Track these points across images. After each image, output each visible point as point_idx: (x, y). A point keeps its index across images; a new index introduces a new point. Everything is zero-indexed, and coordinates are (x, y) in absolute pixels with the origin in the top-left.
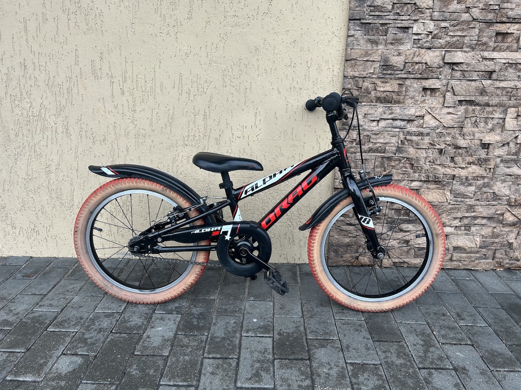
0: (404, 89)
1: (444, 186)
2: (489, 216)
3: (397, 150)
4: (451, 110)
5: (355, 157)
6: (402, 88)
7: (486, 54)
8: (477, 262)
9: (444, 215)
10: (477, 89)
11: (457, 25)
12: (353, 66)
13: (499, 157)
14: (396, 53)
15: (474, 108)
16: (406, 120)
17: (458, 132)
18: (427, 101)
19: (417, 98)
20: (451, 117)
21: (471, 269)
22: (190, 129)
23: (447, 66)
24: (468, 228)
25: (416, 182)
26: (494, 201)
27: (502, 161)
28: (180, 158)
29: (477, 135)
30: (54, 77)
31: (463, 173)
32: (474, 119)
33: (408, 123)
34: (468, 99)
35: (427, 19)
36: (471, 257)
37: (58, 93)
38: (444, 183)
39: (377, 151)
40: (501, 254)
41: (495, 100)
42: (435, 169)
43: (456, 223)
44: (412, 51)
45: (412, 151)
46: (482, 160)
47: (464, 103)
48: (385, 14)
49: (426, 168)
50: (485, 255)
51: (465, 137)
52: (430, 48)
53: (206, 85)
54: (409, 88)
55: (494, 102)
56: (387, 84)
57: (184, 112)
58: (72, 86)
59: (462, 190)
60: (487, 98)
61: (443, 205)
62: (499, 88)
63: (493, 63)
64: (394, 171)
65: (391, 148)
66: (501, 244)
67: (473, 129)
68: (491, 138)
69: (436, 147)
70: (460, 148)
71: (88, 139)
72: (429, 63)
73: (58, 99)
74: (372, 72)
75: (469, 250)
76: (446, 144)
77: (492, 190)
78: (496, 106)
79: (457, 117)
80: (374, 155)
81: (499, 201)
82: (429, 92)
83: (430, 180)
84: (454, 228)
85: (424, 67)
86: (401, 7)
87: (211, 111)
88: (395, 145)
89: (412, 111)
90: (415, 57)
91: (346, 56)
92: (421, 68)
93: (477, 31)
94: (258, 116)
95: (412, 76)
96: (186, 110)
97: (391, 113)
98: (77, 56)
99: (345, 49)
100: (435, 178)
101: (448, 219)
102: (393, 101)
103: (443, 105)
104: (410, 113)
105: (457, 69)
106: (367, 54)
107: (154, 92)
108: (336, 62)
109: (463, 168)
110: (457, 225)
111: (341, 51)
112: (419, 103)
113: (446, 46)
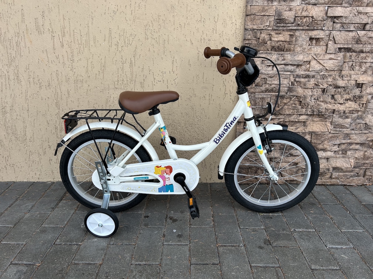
0: (294, 39)
1: (326, 118)
2: (361, 142)
3: (288, 90)
4: (332, 56)
5: (254, 96)
7: (361, 9)
8: (351, 179)
9: (326, 142)
10: (353, 38)
12: (252, 20)
13: (370, 94)
14: (287, 9)
15: (351, 54)
16: (295, 65)
17: (337, 74)
18: (313, 49)
19: (304, 46)
20: (333, 62)
21: (347, 185)
22: (119, 75)
23: (329, 20)
24: (344, 152)
25: (303, 116)
26: (366, 130)
28: (112, 99)
29: (353, 77)
30: (5, 33)
31: (342, 108)
32: (351, 63)
33: (297, 68)
34: (346, 46)
36: (347, 175)
37: (9, 46)
38: (326, 116)
39: (272, 91)
40: (370, 172)
41: (368, 48)
42: (319, 105)
43: (336, 148)
44: (301, 6)
45: (300, 90)
46: (357, 97)
47: (343, 50)
49: (312, 104)
50: (358, 173)
51: (343, 78)
52: (315, 5)
53: (131, 38)
54: (298, 38)
55: (367, 49)
56: (280, 35)
57: (114, 61)
58: (20, 41)
59: (340, 122)
60: (361, 45)
61: (324, 134)
62: (371, 37)
63: (366, 16)
64: (286, 107)
65: (283, 88)
66: (371, 164)
67: (350, 72)
68: (364, 79)
69: (320, 87)
70: (339, 87)
71: (36, 84)
72: (315, 17)
73: (9, 51)
74: (268, 24)
75: (345, 170)
76: (328, 84)
77: (364, 121)
78: (369, 52)
79: (337, 62)
80: (270, 95)
81: (370, 130)
82: (314, 42)
83: (315, 114)
84: (333, 152)
85: (311, 20)
87: (136, 60)
88: (287, 86)
89: (300, 58)
90: (303, 12)
91: (246, 12)
92: (308, 21)
94: (175, 63)
95: (301, 28)
96: (115, 59)
97: (284, 60)
98: (23, 15)
99: (245, 6)
100: (319, 112)
101: (329, 145)
102: (285, 49)
103: (326, 52)
104: (299, 59)
105: (337, 21)
106: (264, 10)
107: (88, 45)
108: (238, 18)
109: (341, 104)
110: (336, 150)
111: (242, 8)
112: (306, 50)
113: (328, 3)
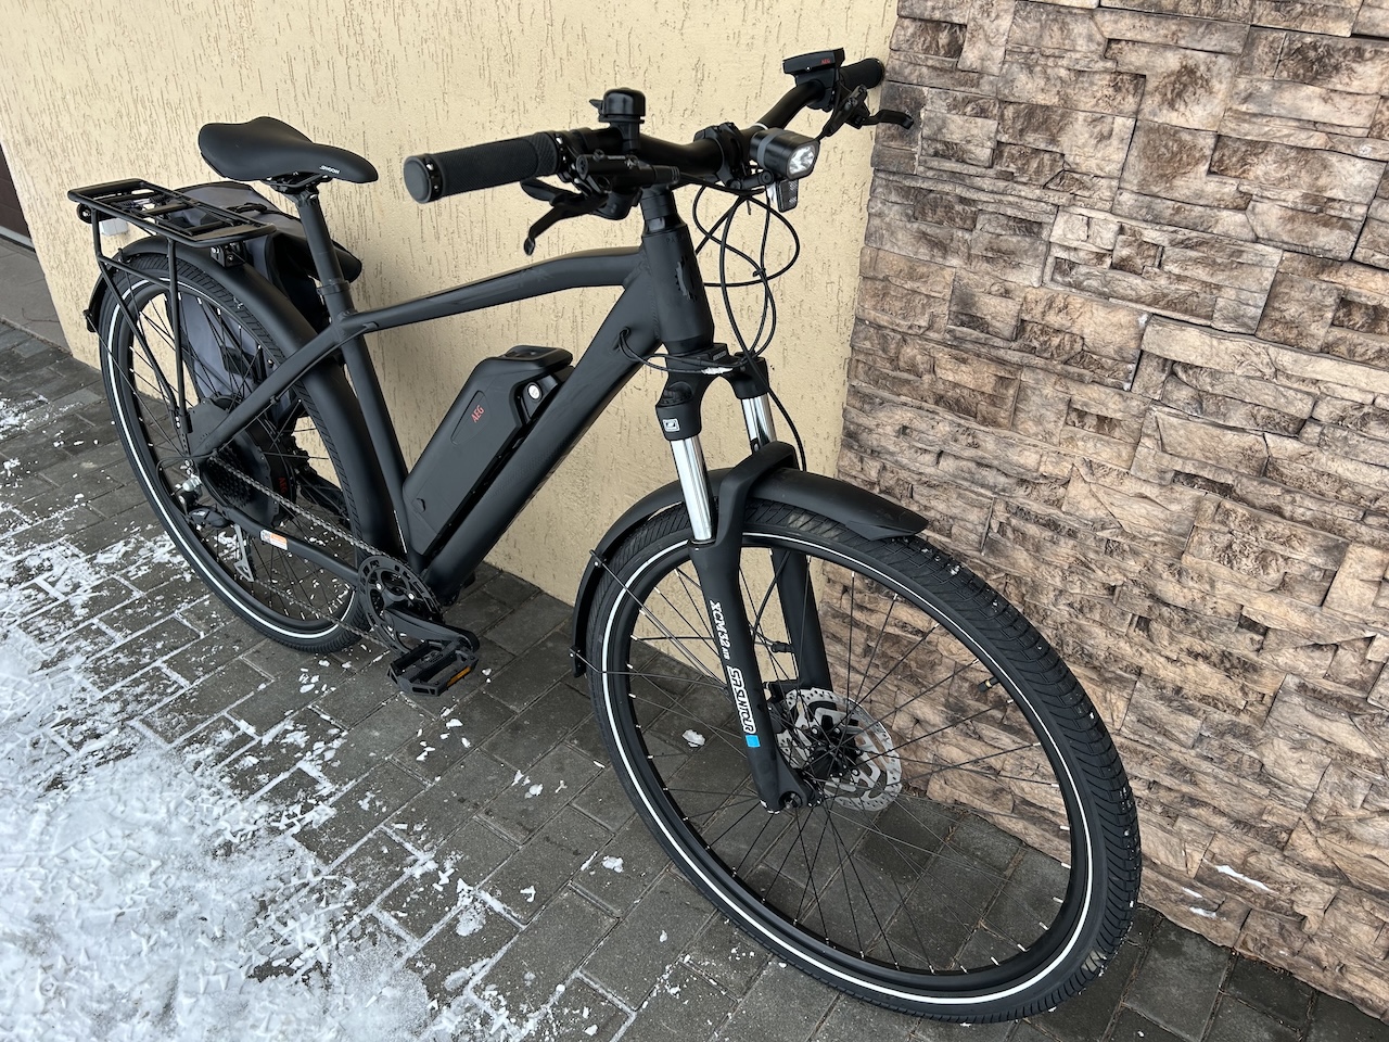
0: (1011, 392)
1: (1107, 681)
2: (1235, 815)
3: (982, 544)
4: (1148, 490)
6: (1006, 388)
7: (1286, 358)
10: (1247, 454)
11: (1200, 244)
12: (879, 296)
13: (1293, 674)
14: (995, 288)
15: (1228, 506)
16: (1009, 476)
17: (1164, 558)
18: (1080, 443)
19: (1051, 426)
20: (1144, 511)
23: (1153, 365)
27: (1302, 688)
29: (1223, 589)
31: (1169, 673)
32: (1225, 539)
33: (1018, 487)
34: (1205, 474)
35: (1100, 205)
36: (1168, 889)
38: (1108, 675)
40: (1266, 927)
41: (1306, 508)
42: (1080, 628)
44: (1042, 292)
45: (1022, 559)
46: (1235, 662)
48: (972, 170)
50: (1217, 904)
51: (1183, 579)
52: (1102, 295)
54: (1029, 392)
55: (1302, 510)
56: (963, 367)
59: (1159, 714)
60: (1276, 492)
62: (1327, 474)
65: (965, 533)
66: (1270, 902)
67: (1214, 562)
68: (1274, 611)
69: (1096, 576)
70: (1168, 605)
72: (1090, 340)
75: (1166, 870)
76: (1125, 576)
77: (1256, 752)
78: (1306, 524)
79: (1162, 516)
81: (1278, 792)
82: (1090, 422)
85: (1078, 347)
86: (1022, 155)
89: (1029, 459)
90: (1052, 312)
92: (1068, 348)
93: (1268, 276)
95: (1041, 363)
97: (977, 446)
100: (1083, 652)
102: (979, 415)
103: (1130, 469)
104: (1022, 462)
105: (1184, 379)
106: (914, 274)
109: (1168, 659)
112: (1055, 440)
113: (1156, 300)
